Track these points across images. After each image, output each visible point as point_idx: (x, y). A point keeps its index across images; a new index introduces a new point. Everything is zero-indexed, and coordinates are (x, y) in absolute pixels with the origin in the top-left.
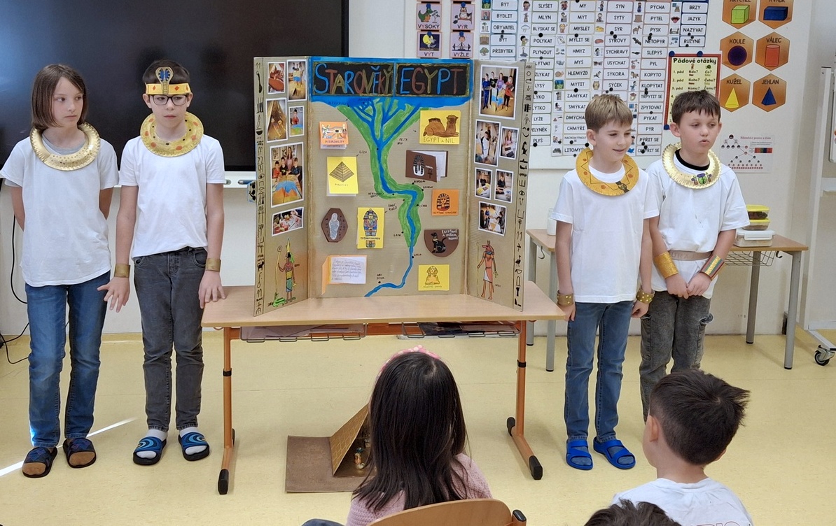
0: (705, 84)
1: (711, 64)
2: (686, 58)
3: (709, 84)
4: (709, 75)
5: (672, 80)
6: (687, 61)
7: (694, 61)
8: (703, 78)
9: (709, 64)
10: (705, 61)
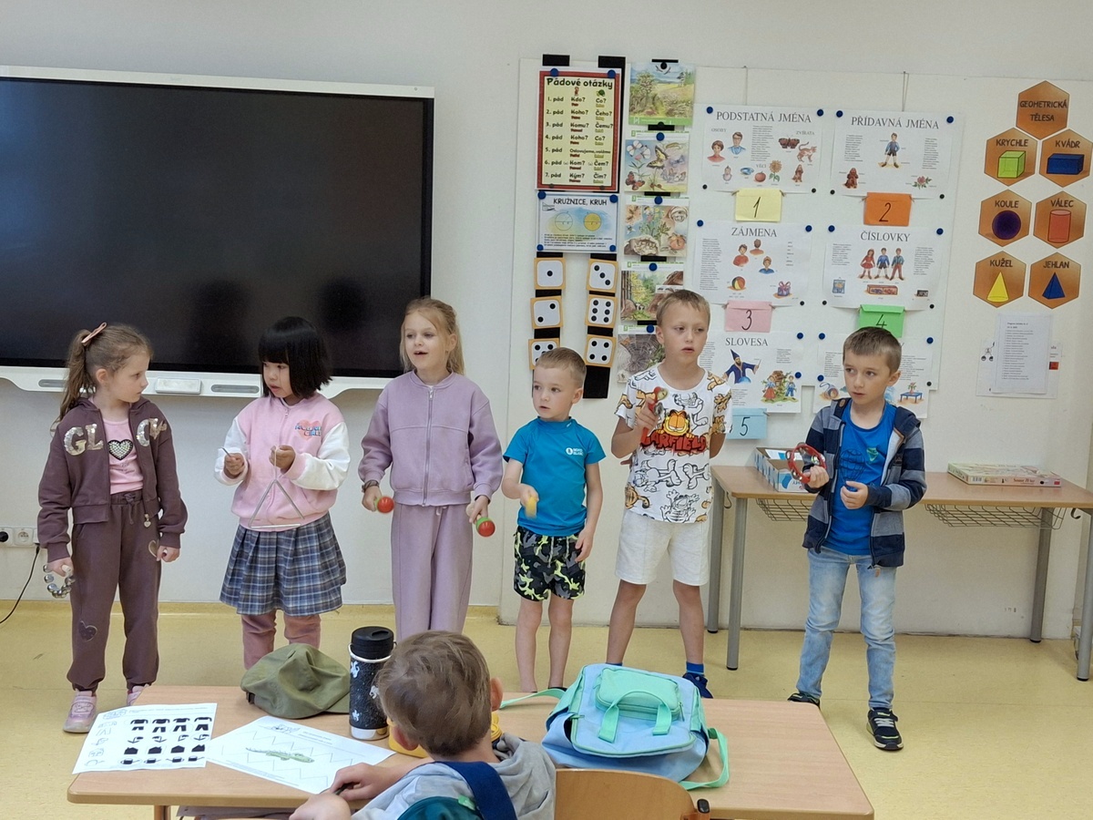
0: (597, 119)
1: (605, 89)
2: (567, 79)
3: (602, 119)
4: (603, 106)
5: (545, 111)
6: (568, 83)
7: (578, 83)
8: (592, 108)
9: (602, 88)
10: (595, 84)
